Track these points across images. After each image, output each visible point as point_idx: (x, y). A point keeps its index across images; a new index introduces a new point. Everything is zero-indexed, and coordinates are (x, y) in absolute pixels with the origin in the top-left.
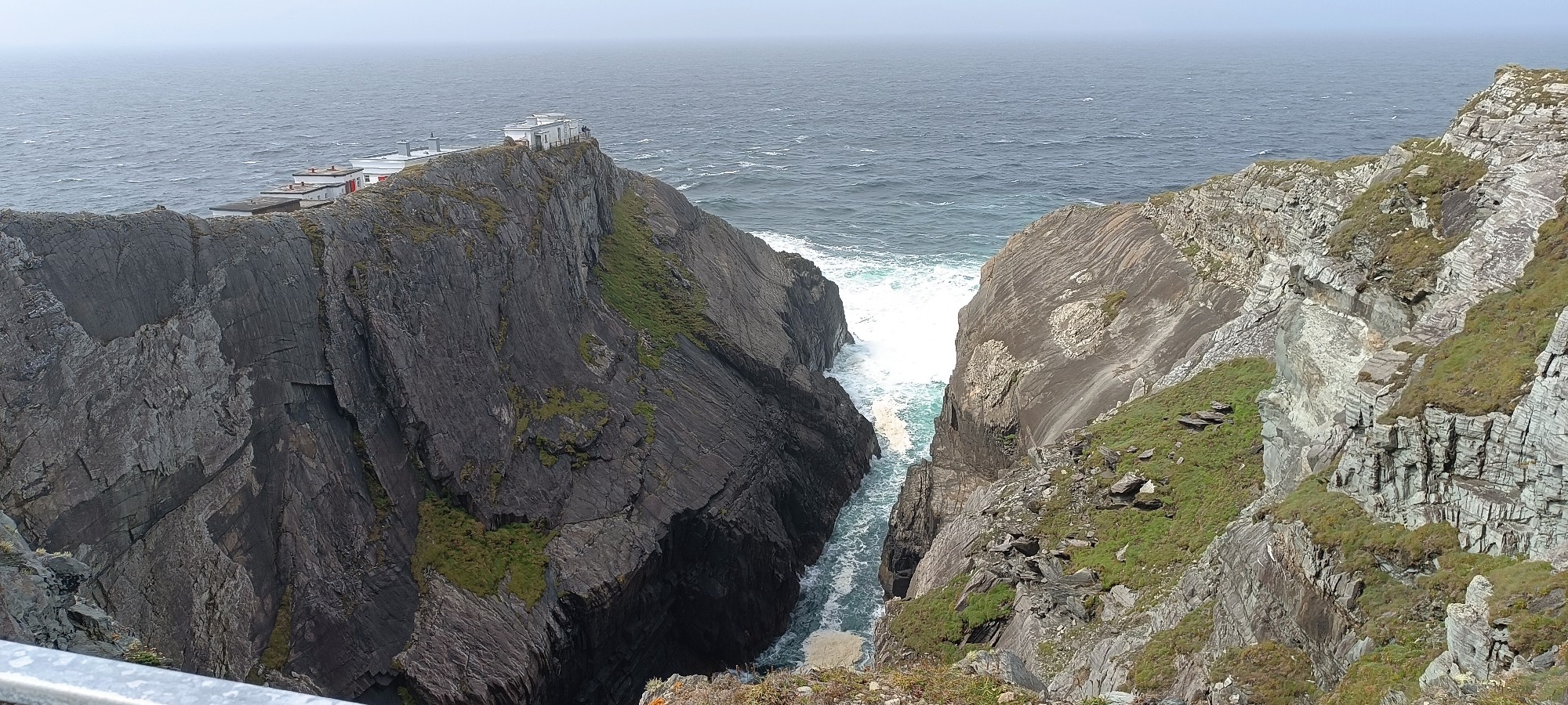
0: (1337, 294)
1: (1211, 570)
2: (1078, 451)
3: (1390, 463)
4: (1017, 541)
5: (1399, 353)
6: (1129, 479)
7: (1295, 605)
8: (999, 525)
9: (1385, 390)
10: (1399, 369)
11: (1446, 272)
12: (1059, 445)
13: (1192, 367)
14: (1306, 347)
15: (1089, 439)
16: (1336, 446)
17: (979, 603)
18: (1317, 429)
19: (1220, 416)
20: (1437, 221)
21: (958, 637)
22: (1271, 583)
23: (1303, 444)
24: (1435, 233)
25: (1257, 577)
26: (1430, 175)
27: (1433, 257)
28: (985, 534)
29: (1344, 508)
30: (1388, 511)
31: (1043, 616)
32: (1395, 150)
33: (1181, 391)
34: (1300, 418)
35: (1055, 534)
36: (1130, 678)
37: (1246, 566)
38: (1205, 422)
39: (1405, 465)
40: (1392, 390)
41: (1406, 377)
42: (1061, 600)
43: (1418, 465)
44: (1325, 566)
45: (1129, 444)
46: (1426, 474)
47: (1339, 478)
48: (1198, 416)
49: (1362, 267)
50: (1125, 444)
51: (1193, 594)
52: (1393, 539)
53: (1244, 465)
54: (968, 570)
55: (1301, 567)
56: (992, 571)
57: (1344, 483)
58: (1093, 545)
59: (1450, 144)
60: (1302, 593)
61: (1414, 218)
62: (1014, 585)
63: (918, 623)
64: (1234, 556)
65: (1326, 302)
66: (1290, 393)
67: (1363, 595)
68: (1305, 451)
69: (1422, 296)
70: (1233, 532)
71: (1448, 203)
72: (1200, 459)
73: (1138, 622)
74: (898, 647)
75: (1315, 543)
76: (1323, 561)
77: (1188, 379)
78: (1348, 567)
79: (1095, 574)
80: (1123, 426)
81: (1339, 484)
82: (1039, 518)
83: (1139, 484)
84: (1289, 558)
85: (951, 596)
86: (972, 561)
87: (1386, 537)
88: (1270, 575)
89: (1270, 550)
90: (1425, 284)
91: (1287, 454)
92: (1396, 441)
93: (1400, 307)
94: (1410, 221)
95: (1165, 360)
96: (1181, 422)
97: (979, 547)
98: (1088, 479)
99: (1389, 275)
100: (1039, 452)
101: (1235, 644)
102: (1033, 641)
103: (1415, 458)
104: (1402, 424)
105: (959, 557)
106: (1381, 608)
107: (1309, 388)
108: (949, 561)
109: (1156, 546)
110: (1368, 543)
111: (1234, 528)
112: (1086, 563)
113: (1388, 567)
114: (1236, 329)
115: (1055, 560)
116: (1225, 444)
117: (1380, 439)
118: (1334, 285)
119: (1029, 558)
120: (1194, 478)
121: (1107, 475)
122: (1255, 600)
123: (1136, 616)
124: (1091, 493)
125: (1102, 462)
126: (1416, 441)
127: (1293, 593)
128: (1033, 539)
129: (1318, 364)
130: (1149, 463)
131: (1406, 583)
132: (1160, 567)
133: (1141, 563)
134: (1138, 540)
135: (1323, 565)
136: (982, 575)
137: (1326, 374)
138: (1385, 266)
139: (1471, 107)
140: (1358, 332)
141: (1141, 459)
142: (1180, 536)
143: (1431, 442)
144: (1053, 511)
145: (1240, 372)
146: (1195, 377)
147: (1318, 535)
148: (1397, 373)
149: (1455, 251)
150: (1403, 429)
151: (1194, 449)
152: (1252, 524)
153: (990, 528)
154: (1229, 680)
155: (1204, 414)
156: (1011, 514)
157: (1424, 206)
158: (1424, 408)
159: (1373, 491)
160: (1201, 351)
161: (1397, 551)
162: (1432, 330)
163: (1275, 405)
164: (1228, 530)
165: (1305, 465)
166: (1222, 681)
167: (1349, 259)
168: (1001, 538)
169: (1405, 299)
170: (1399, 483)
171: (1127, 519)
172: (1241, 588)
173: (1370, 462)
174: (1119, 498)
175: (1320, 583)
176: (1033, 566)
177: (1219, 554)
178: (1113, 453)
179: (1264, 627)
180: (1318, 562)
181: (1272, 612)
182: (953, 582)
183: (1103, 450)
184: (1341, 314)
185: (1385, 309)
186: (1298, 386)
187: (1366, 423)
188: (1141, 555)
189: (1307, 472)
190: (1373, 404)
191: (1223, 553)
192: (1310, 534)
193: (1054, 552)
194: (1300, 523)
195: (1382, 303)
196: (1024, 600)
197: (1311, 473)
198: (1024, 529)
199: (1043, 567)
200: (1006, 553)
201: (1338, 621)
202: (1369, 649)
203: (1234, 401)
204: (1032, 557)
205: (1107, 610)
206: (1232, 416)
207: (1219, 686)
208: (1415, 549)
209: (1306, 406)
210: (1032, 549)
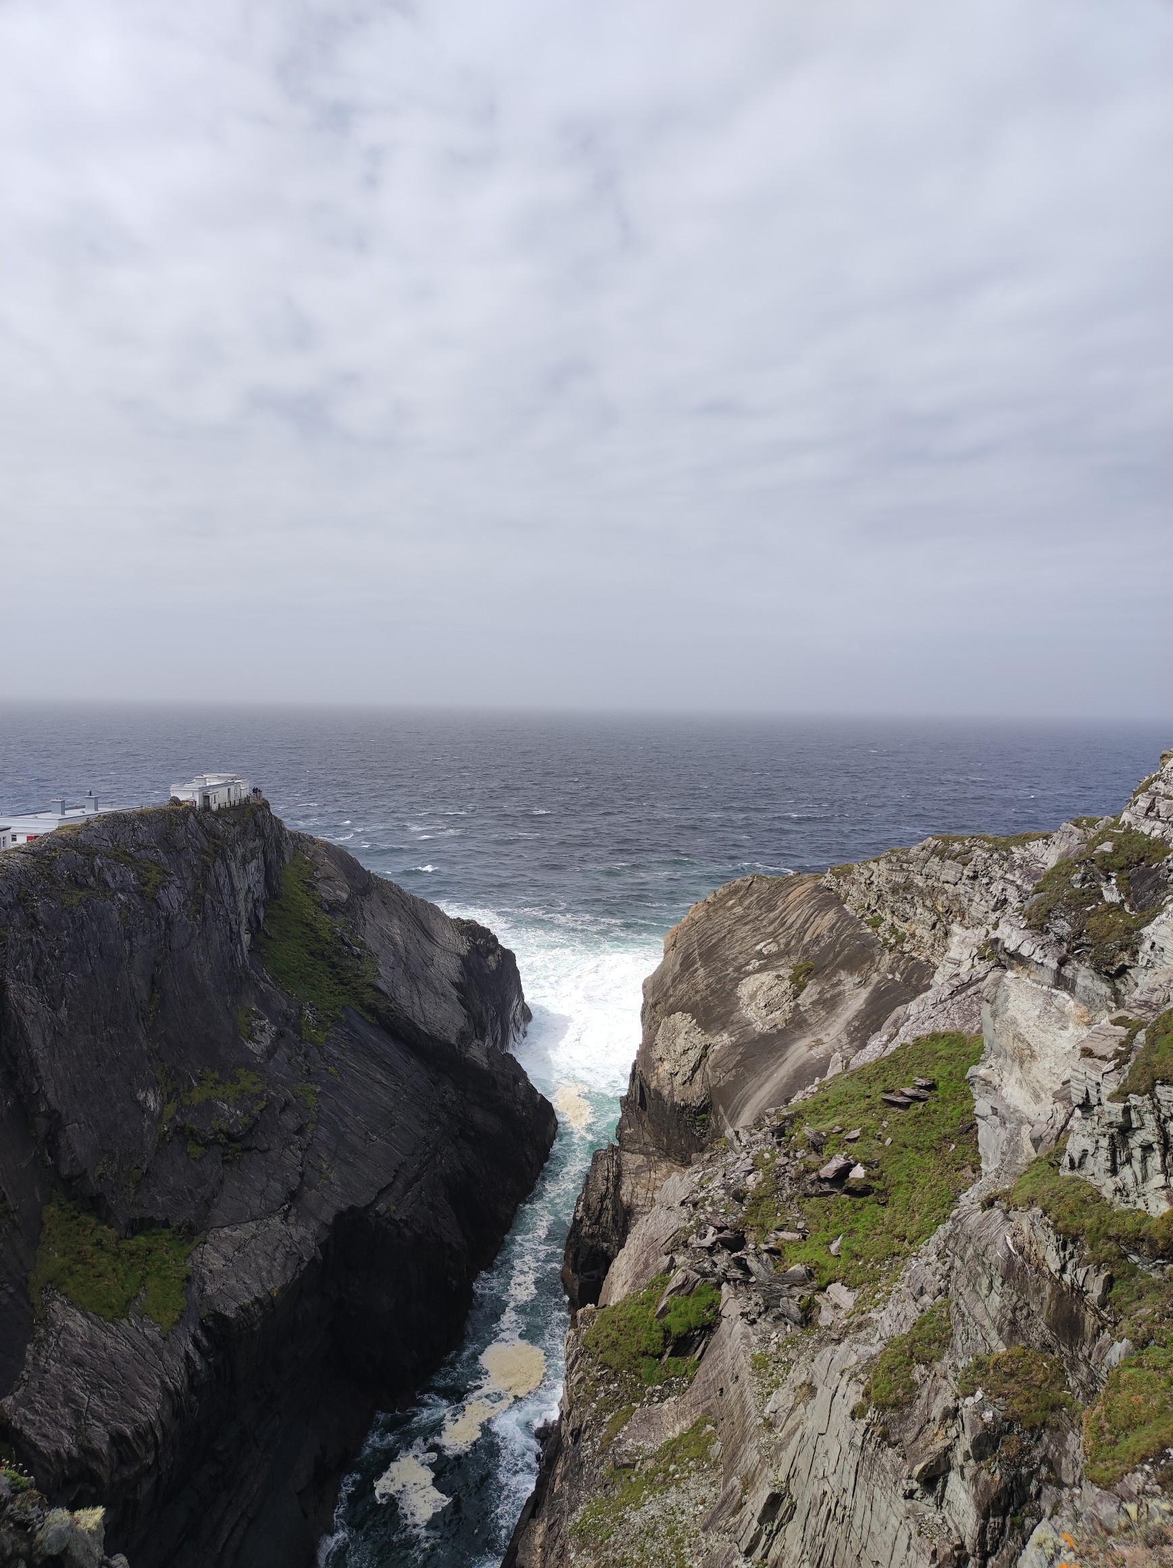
0: (1039, 967)
1: (939, 1264)
2: (780, 1132)
3: (1125, 1143)
4: (721, 1235)
5: (1117, 1028)
6: (838, 1162)
7: (1042, 1304)
8: (702, 1217)
9: (1111, 1065)
10: (1121, 1044)
11: (1147, 945)
12: (758, 1124)
13: (889, 1041)
14: (1014, 1022)
15: (791, 1119)
16: (1059, 1126)
17: (682, 1308)
18: (1037, 1108)
19: (924, 1093)
20: (1127, 896)
21: (659, 1349)
22: (1014, 1279)
23: (1021, 1122)
24: (1127, 908)
25: (999, 1273)
26: (1116, 851)
27: (1129, 931)
28: (685, 1227)
29: (1083, 1193)
30: (1128, 1196)
31: (753, 1322)
32: (1066, 827)
33: (882, 1067)
34: (1015, 1094)
35: (762, 1226)
36: (866, 1394)
37: (984, 1259)
38: (910, 1100)
39: (1141, 1146)
40: (1117, 1067)
41: (1129, 1052)
42: (773, 1302)
43: (1155, 1146)
44: (1070, 1258)
45: (831, 1124)
46: (1164, 1156)
47: (1072, 1160)
48: (902, 1094)
49: (1060, 940)
50: (830, 1124)
51: (922, 1292)
52: (1138, 1227)
53: (953, 1146)
54: (668, 1270)
55: (1044, 1260)
56: (695, 1271)
57: (1077, 1165)
58: (804, 1238)
59: (1129, 823)
60: (1048, 1289)
61: (1105, 893)
62: (718, 1286)
63: (614, 1334)
64: (965, 1249)
65: (1028, 975)
66: (1001, 1069)
67: (1114, 1291)
68: (1026, 1130)
69: (1123, 970)
70: (959, 1220)
71: (1136, 879)
72: (910, 1140)
73: (860, 1326)
74: (593, 1365)
75: (1057, 1232)
76: (1067, 1253)
77: (887, 1053)
78: (1094, 1259)
79: (810, 1271)
80: (826, 1105)
81: (1072, 1167)
82: (744, 1208)
83: (848, 1168)
84: (1030, 1250)
85: (650, 1301)
86: (672, 1260)
87: (1129, 1224)
88: (1013, 1270)
89: (1009, 1241)
90: (1125, 958)
91: (1004, 1134)
92: (1129, 1121)
93: (1103, 980)
94: (1101, 896)
95: (861, 1033)
96: (885, 1100)
97: (679, 1243)
98: (794, 1163)
99: (1088, 949)
100: (737, 1133)
101: (981, 1350)
102: (745, 1352)
103: (1152, 1139)
104: (1133, 1102)
105: (658, 1255)
106: (1135, 1305)
107: (1022, 1063)
108: (647, 1260)
109: (871, 1237)
110: (1112, 1231)
111: (961, 1216)
112: (798, 1259)
113: (1135, 1258)
114: (930, 1002)
115: (765, 1256)
116: (933, 1123)
117: (1113, 1118)
118: (1035, 957)
119: (735, 1255)
120: (905, 1161)
121: (813, 1158)
122: (998, 1299)
123: (858, 1319)
124: (797, 1179)
125: (806, 1144)
126: (1149, 1119)
127: (1038, 1290)
128: (739, 1232)
129: (1027, 1039)
130: (856, 1145)
131: (1156, 1275)
132: (877, 1261)
133: (857, 1257)
134: (852, 1232)
135: (1067, 1258)
136: (684, 1275)
137: (1037, 1049)
138: (1084, 939)
139: (1144, 789)
140: (1064, 1006)
141: (849, 1140)
142: (896, 1226)
143: (1165, 1121)
144: (758, 1200)
145: (939, 1047)
146: (893, 1053)
147: (1060, 1224)
148: (1120, 1048)
149: (1153, 925)
150: (1135, 1107)
151: (901, 1129)
152: (980, 1212)
153: (690, 1220)
154: (979, 1394)
155: (909, 1091)
156: (713, 1204)
157: (1113, 881)
158: (1154, 1085)
159: (1109, 1174)
160: (897, 1024)
161: (1143, 1240)
162: (1146, 1004)
163: (987, 1083)
164: (954, 1219)
165: (1028, 1146)
166: (973, 1395)
167: (1047, 932)
168: (703, 1231)
169: (1107, 973)
170: (1137, 1166)
171: (838, 1208)
172: (980, 1285)
173: (1104, 1142)
174: (827, 1185)
175: (1067, 1278)
176: (741, 1264)
177: (946, 1246)
178: (818, 1134)
179: (1012, 1329)
180: (1062, 1254)
181: (1018, 1313)
182: (651, 1286)
183: (808, 1131)
184: (1045, 988)
185: (1088, 982)
186: (1009, 1061)
187: (1094, 1101)
188: (856, 1248)
189: (1029, 1154)
190: (1100, 1081)
191: (951, 1245)
192: (1051, 1223)
193: (763, 1247)
194: (1038, 1211)
195: (1085, 977)
196: (732, 1304)
197: (1034, 1155)
198: (730, 1220)
199: (752, 1264)
200: (710, 1250)
201: (1090, 1321)
202: (1129, 1354)
203: (936, 1077)
204: (739, 1253)
205: (824, 1313)
206: (936, 1093)
207: (969, 1401)
208: (1164, 1237)
209: (1020, 1082)
210: (736, 1243)
